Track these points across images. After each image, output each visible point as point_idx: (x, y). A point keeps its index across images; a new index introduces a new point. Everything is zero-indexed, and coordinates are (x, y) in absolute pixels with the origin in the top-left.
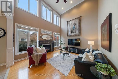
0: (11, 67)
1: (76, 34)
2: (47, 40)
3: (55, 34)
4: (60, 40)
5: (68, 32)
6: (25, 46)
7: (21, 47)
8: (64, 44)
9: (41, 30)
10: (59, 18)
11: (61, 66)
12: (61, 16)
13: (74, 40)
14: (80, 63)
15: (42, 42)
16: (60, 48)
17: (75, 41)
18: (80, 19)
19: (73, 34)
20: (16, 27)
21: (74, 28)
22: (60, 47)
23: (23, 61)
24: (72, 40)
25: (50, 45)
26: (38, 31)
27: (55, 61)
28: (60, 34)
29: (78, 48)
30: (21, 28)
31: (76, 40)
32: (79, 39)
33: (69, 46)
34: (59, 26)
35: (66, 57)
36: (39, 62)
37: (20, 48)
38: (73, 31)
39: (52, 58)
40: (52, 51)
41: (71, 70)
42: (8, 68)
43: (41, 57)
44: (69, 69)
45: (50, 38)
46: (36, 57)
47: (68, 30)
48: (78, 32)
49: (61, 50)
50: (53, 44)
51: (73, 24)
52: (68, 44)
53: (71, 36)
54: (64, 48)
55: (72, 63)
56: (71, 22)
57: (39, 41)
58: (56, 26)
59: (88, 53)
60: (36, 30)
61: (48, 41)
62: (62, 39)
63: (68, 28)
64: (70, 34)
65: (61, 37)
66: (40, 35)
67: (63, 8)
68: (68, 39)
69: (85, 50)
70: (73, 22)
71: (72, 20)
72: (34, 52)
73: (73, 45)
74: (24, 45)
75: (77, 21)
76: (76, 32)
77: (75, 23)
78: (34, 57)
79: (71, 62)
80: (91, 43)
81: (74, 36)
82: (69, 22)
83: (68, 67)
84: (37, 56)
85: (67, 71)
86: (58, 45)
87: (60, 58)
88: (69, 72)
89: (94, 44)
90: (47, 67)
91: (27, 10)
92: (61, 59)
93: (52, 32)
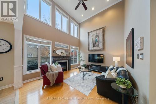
0: (20, 88)
1: (99, 48)
2: (62, 55)
3: (72, 48)
4: (79, 55)
5: (89, 46)
6: (35, 63)
7: (30, 64)
8: (84, 61)
9: (56, 43)
10: (78, 27)
11: (80, 86)
12: (80, 25)
13: (97, 55)
14: (102, 80)
15: (56, 59)
16: (79, 67)
17: (98, 57)
18: (103, 30)
19: (95, 48)
20: (25, 39)
21: (96, 41)
22: (79, 64)
23: (33, 82)
24: (93, 55)
25: (66, 62)
26: (51, 44)
27: (73, 81)
28: (79, 48)
29: (101, 66)
30: (30, 40)
31: (99, 55)
32: (103, 54)
33: (90, 63)
34: (78, 38)
35: (86, 76)
36: (54, 82)
37: (29, 66)
38: (95, 44)
39: (69, 78)
40: (69, 70)
41: (93, 90)
42: (16, 90)
43: (57, 76)
44: (90, 89)
45: (66, 53)
46: (51, 76)
47: (89, 43)
48: (101, 46)
49: (80, 68)
50: (69, 61)
51: (95, 35)
52: (89, 61)
53: (92, 51)
54: (84, 66)
55: (94, 83)
56: (92, 34)
57: (53, 57)
58: (73, 37)
59: (111, 70)
60: (48, 43)
61: (64, 57)
62: (81, 54)
63: (89, 40)
64: (91, 48)
65: (80, 52)
66: (54, 50)
67: (82, 16)
68: (89, 55)
69: (109, 67)
70: (95, 33)
71: (94, 31)
72: (49, 70)
73: (95, 62)
74: (33, 62)
75: (100, 33)
76: (98, 46)
77: (98, 34)
78: (49, 76)
79: (92, 82)
80: (116, 60)
81: (96, 50)
82: (90, 33)
83: (89, 86)
84: (53, 74)
85: (88, 91)
86: (76, 62)
87: (79, 78)
88: (90, 92)
89: (119, 61)
90: (64, 88)
91: (37, 18)
92: (81, 79)
93: (68, 45)
